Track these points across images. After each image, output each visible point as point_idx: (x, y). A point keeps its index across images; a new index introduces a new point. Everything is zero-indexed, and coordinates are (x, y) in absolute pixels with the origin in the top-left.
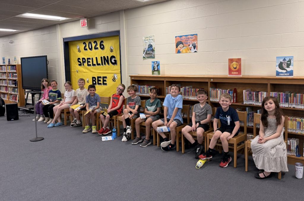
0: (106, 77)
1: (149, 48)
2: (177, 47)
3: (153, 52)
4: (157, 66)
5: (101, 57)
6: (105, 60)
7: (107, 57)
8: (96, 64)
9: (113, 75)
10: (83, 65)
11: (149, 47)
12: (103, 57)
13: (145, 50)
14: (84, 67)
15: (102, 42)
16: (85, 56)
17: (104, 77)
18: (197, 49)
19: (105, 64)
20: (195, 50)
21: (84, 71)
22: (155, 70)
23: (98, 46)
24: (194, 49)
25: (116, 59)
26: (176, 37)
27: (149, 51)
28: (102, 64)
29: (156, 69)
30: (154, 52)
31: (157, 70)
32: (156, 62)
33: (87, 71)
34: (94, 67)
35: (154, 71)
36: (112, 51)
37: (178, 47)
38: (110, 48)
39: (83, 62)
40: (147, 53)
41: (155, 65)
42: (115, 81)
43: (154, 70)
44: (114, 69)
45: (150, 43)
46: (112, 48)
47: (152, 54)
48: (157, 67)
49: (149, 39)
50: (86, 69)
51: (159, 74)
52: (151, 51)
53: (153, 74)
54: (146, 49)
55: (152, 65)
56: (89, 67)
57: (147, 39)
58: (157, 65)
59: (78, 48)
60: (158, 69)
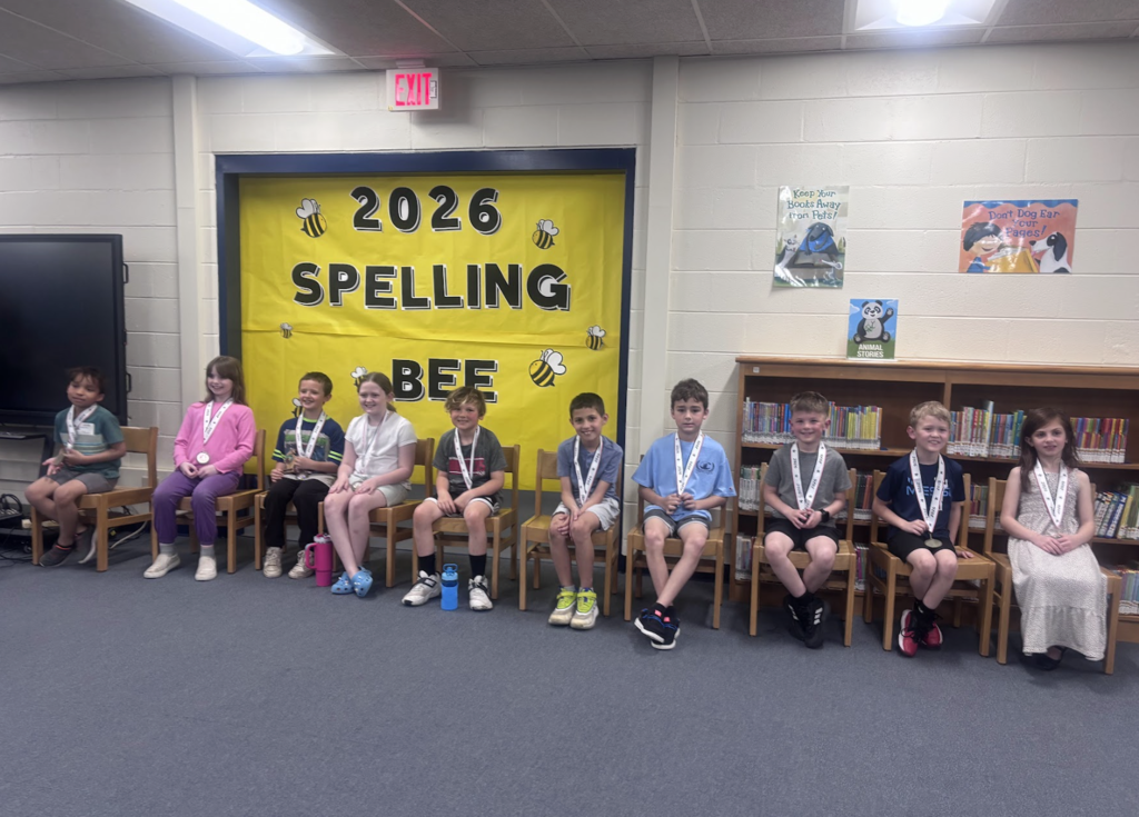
0: (490, 365)
1: (810, 238)
2: (967, 245)
3: (832, 260)
4: (883, 320)
5: (473, 270)
6: (498, 285)
7: (514, 270)
8: (431, 299)
9: (537, 354)
10: (335, 298)
11: (814, 234)
12: (482, 267)
13: (791, 247)
14: (337, 309)
15: (490, 193)
16: (351, 255)
17: (471, 365)
18: (1069, 261)
19: (491, 300)
20: (1063, 263)
21: (339, 330)
22: (869, 335)
23: (461, 213)
24: (1058, 257)
25: (562, 282)
26: (967, 204)
27: (809, 253)
28: (473, 300)
29: (874, 333)
30: (839, 258)
31: (880, 338)
32: (879, 302)
33: (355, 329)
34: (417, 312)
35: (858, 343)
36: (544, 240)
37: (973, 248)
38: (535, 228)
39: (336, 286)
40: (800, 261)
41: (868, 317)
42: (551, 383)
43: (860, 335)
44: (546, 328)
45: (823, 221)
46: (547, 228)
47: (829, 267)
48: (878, 324)
49: (815, 199)
50: (348, 322)
51: (889, 353)
52: (825, 255)
53: (852, 351)
54: (797, 246)
55: (852, 317)
56: (377, 313)
57: (803, 199)
58: (881, 315)
59: (304, 214)
60: (883, 332)
